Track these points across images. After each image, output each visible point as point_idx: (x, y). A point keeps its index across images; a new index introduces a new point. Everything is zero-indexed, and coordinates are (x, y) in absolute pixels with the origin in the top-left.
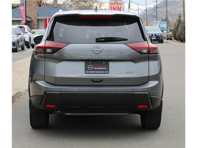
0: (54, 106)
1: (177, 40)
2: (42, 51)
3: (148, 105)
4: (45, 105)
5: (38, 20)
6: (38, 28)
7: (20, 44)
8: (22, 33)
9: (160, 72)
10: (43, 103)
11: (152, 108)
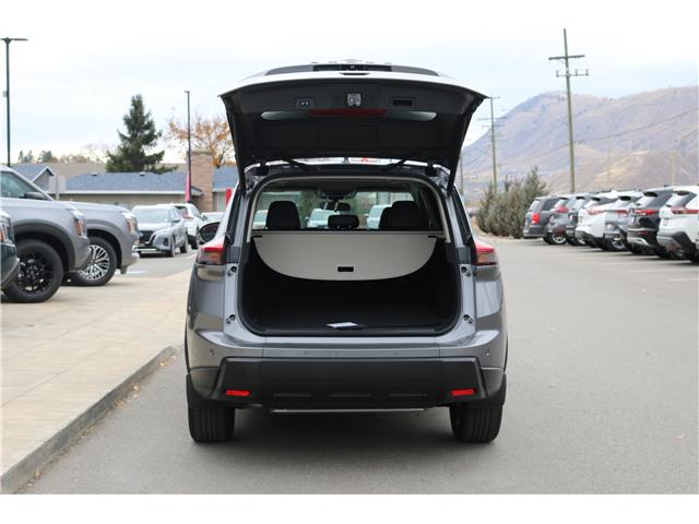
0: (246, 394)
1: (487, 232)
2: (218, 260)
3: (476, 390)
4: (224, 391)
5: (214, 193)
6: (214, 210)
7: (178, 241)
8: (182, 220)
9: (501, 309)
10: (219, 385)
11: (483, 395)
